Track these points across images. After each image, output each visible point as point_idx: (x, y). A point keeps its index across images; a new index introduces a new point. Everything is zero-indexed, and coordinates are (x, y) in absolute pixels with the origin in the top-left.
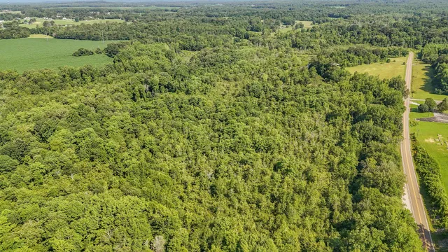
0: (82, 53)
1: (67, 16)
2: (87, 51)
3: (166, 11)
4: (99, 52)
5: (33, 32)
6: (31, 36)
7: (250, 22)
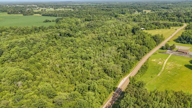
0: (47, 21)
1: (52, 7)
2: (49, 20)
3: (93, 5)
4: (53, 21)
5: (36, 13)
6: (35, 15)
7: (122, 10)
